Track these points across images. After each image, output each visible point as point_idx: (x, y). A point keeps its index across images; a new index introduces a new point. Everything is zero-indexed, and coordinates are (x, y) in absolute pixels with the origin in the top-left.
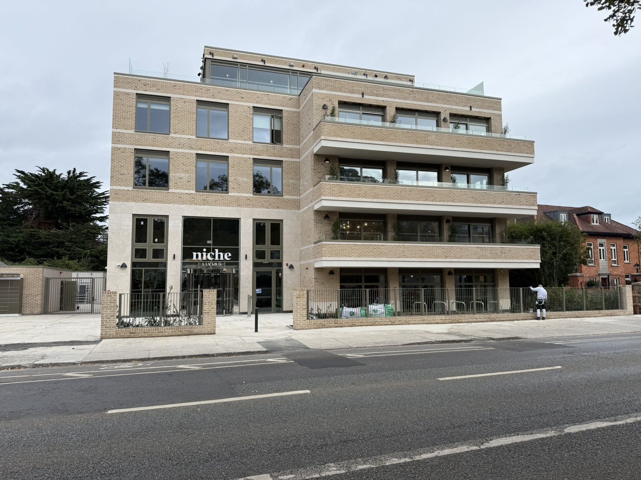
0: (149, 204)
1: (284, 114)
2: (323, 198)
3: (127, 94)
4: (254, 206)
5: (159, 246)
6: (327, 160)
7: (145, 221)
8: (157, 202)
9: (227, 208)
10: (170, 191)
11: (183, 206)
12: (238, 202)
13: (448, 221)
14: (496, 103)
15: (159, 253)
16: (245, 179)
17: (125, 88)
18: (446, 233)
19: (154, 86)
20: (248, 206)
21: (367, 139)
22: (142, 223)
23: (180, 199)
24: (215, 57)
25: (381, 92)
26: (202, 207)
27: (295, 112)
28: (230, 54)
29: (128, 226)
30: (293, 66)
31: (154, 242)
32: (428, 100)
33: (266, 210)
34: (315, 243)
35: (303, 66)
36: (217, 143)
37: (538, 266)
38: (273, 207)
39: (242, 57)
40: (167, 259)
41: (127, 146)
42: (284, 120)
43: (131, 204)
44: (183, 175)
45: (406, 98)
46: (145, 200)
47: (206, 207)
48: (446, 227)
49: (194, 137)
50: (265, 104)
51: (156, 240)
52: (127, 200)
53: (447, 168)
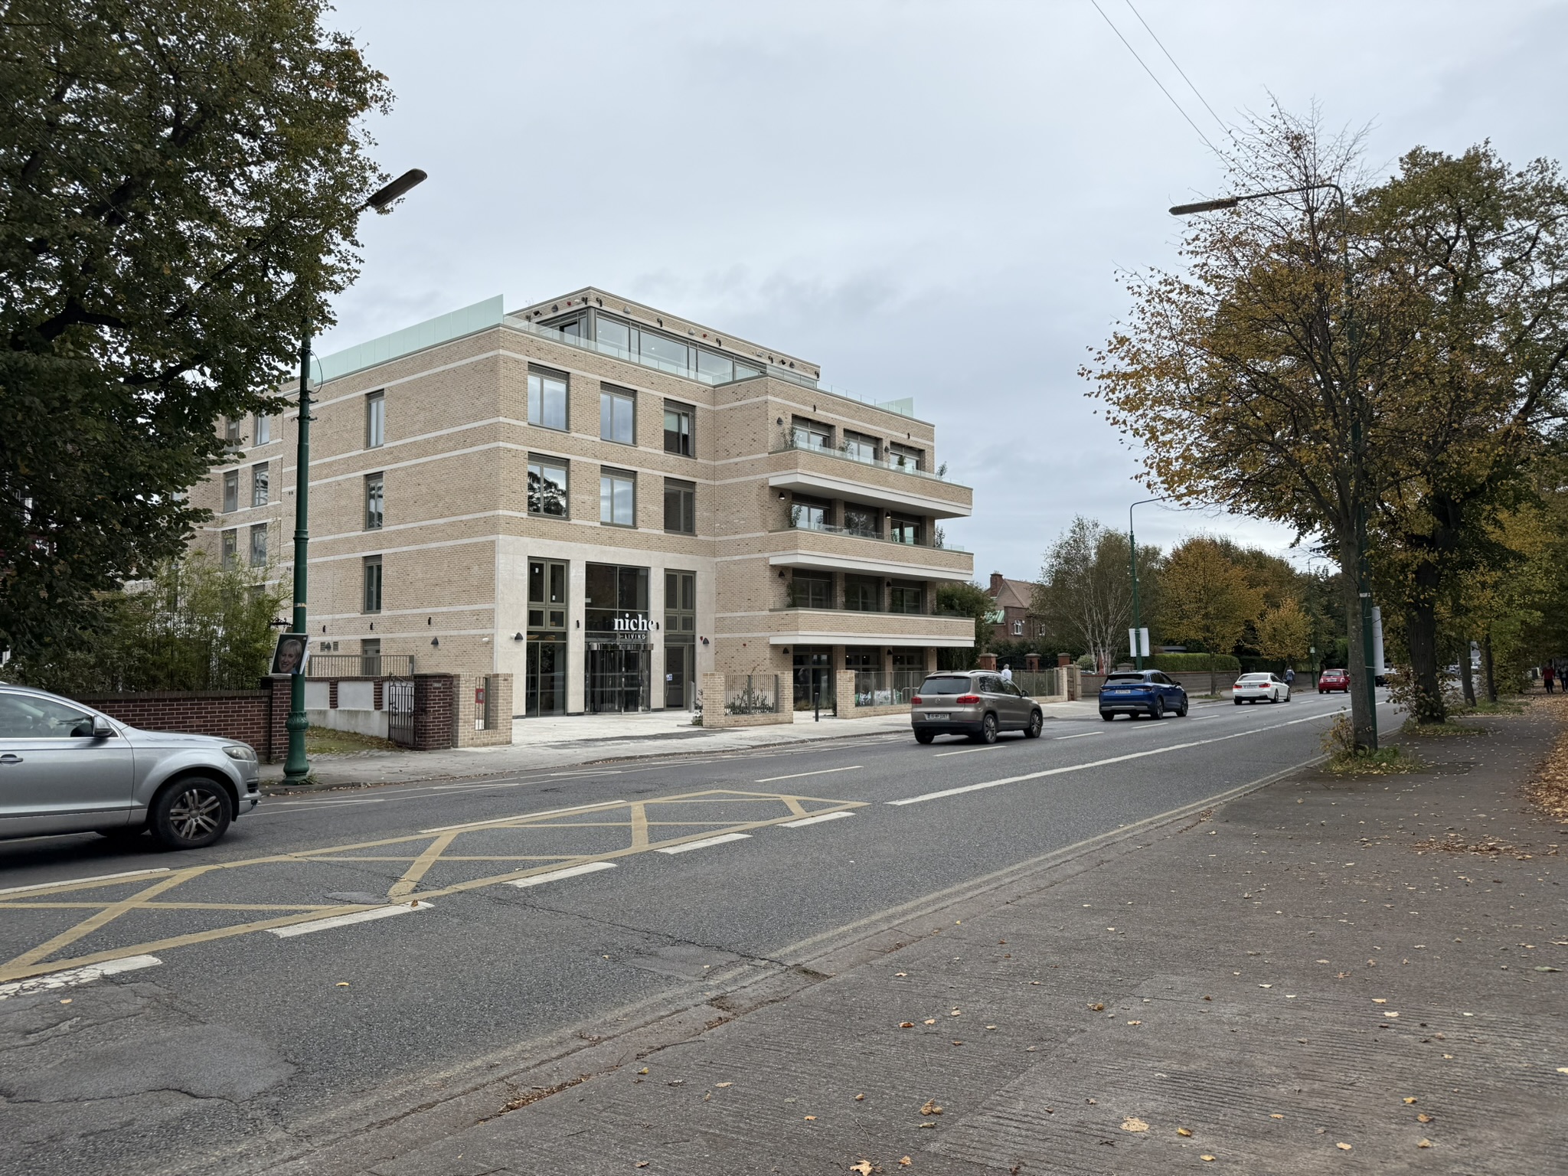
0: (548, 542)
1: (698, 413)
2: (800, 551)
3: (517, 361)
4: (665, 549)
5: (557, 607)
6: (781, 495)
7: (541, 566)
8: (556, 538)
9: (635, 551)
10: (573, 521)
11: (587, 546)
12: (647, 543)
13: (888, 585)
14: (928, 429)
15: (559, 618)
16: (656, 508)
17: (514, 351)
18: (887, 601)
19: (550, 352)
20: (658, 548)
21: (837, 475)
22: (537, 570)
23: (582, 536)
24: (604, 308)
25: (830, 406)
26: (607, 548)
27: (709, 411)
28: (621, 304)
29: (523, 575)
30: (692, 334)
31: (552, 601)
32: (871, 422)
33: (678, 555)
34: (770, 610)
35: (705, 336)
36: (625, 449)
37: (971, 644)
38: (686, 552)
39: (635, 312)
40: (567, 628)
41: (520, 448)
42: (698, 422)
43: (526, 540)
44: (586, 497)
45: (852, 417)
46: (543, 535)
47: (612, 548)
48: (887, 591)
49: (598, 439)
50: (678, 395)
51: (554, 598)
52: (521, 534)
53: (888, 515)
